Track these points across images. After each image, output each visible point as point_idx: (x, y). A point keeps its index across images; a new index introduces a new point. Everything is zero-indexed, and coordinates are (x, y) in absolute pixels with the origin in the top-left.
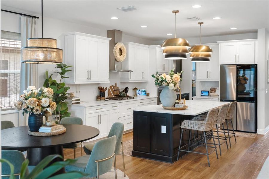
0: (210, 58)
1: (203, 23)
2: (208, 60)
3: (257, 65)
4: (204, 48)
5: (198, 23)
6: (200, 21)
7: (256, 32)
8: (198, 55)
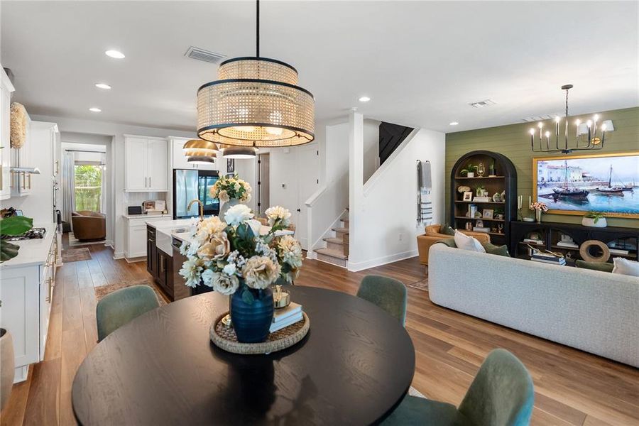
3: (218, 171)
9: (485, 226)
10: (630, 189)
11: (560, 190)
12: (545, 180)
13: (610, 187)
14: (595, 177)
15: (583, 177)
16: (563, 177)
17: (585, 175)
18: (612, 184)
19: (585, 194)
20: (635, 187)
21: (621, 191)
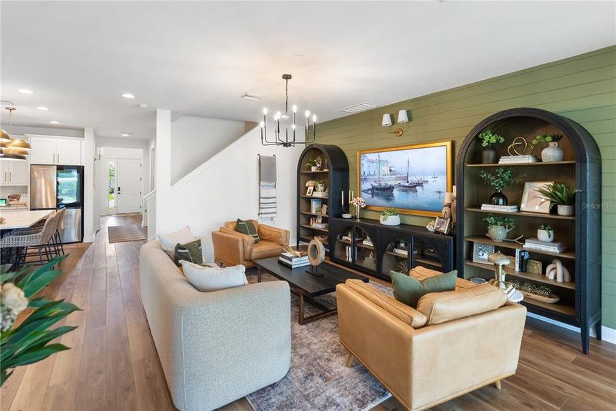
0: (26, 155)
1: (14, 109)
2: (24, 158)
3: (83, 166)
4: (17, 142)
5: (7, 108)
6: (11, 107)
7: (83, 130)
8: (9, 151)
9: (323, 222)
10: (420, 184)
11: (376, 185)
12: (366, 174)
13: (408, 182)
14: (398, 171)
15: (390, 171)
16: (377, 172)
17: (392, 169)
18: (409, 179)
19: (390, 189)
20: (425, 181)
21: (415, 186)
